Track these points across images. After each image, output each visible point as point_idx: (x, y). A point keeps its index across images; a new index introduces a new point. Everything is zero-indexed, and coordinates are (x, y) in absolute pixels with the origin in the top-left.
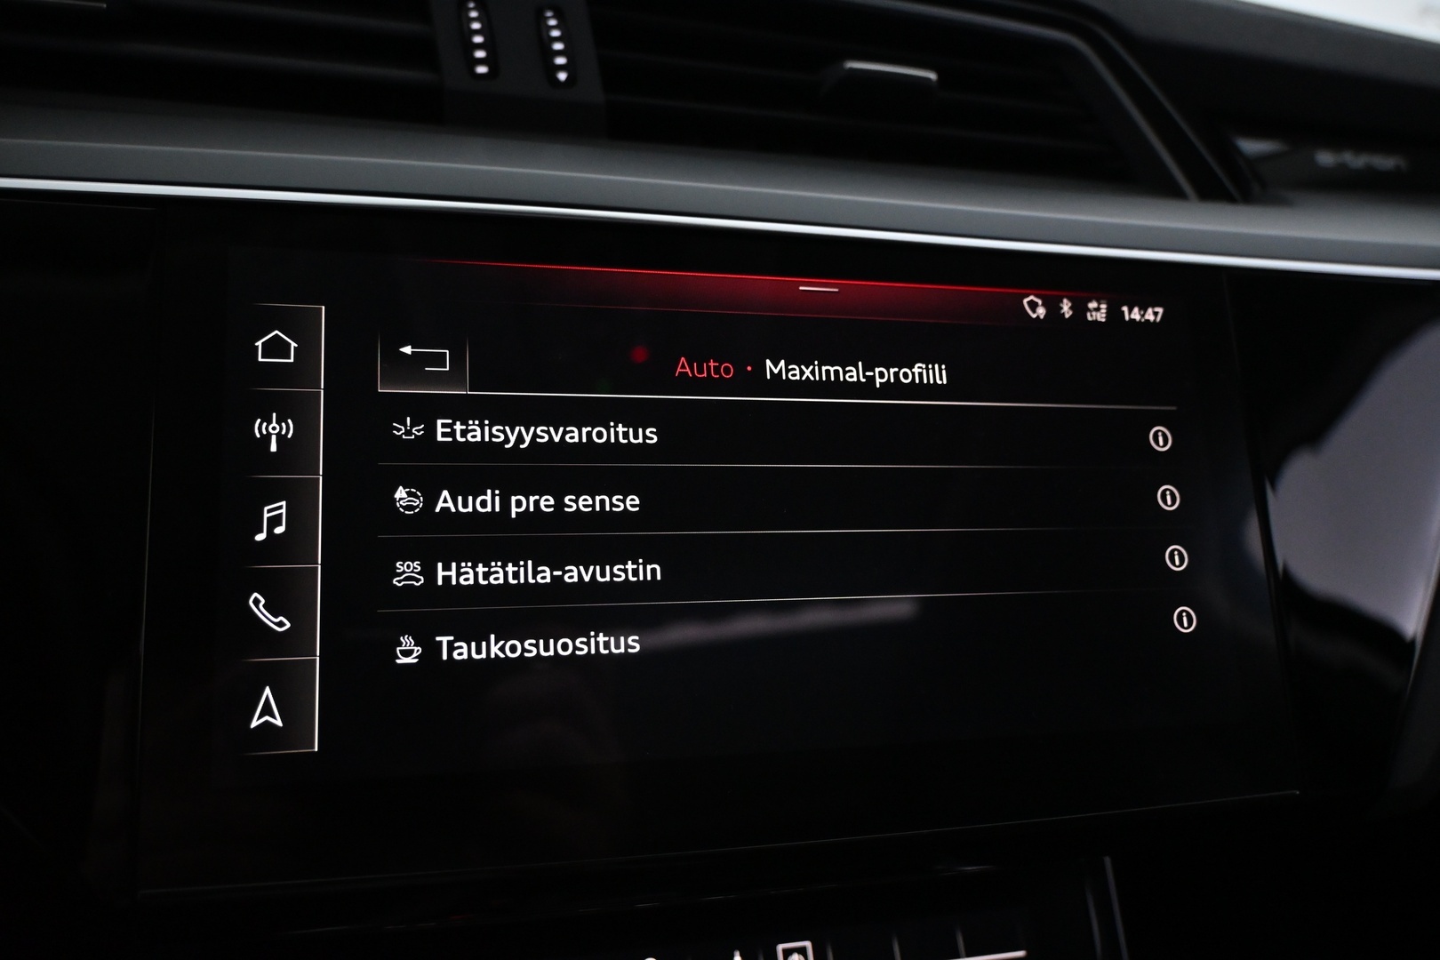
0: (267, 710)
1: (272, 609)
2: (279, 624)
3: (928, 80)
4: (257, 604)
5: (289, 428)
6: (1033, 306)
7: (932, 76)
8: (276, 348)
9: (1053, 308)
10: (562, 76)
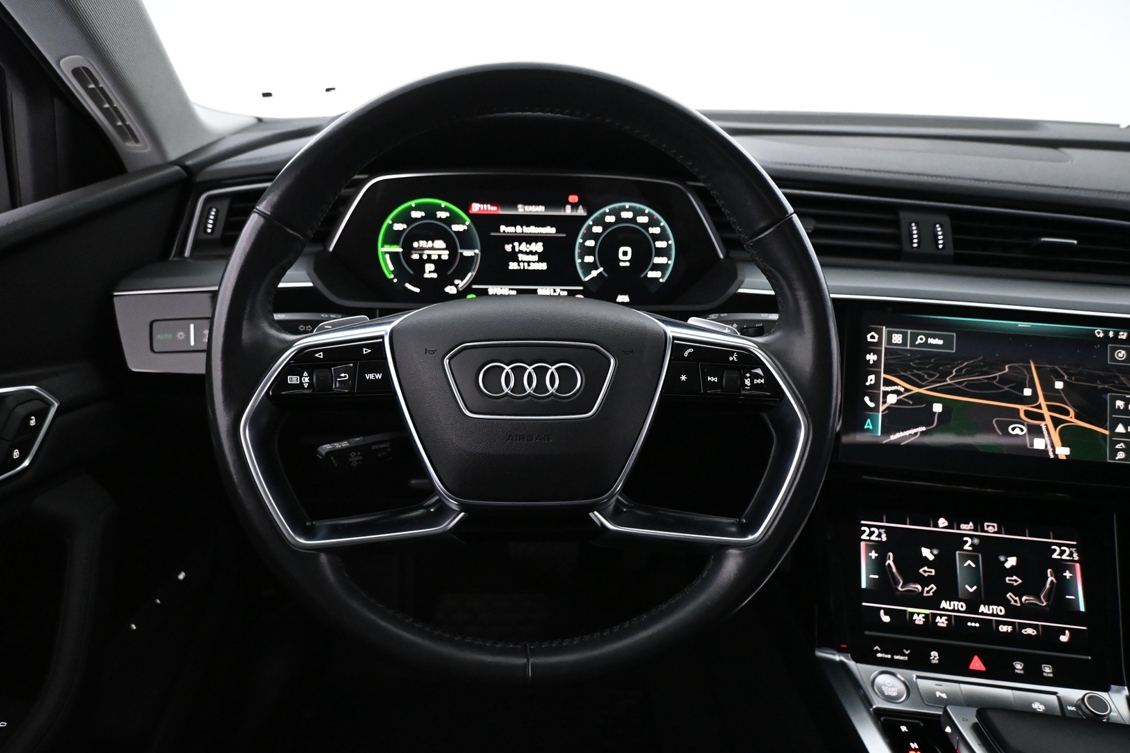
0: (868, 424)
1: (871, 401)
2: (872, 405)
3: (1074, 243)
4: (867, 399)
5: (875, 357)
6: (1099, 333)
7: (1075, 242)
8: (872, 337)
9: (1106, 333)
10: (941, 246)
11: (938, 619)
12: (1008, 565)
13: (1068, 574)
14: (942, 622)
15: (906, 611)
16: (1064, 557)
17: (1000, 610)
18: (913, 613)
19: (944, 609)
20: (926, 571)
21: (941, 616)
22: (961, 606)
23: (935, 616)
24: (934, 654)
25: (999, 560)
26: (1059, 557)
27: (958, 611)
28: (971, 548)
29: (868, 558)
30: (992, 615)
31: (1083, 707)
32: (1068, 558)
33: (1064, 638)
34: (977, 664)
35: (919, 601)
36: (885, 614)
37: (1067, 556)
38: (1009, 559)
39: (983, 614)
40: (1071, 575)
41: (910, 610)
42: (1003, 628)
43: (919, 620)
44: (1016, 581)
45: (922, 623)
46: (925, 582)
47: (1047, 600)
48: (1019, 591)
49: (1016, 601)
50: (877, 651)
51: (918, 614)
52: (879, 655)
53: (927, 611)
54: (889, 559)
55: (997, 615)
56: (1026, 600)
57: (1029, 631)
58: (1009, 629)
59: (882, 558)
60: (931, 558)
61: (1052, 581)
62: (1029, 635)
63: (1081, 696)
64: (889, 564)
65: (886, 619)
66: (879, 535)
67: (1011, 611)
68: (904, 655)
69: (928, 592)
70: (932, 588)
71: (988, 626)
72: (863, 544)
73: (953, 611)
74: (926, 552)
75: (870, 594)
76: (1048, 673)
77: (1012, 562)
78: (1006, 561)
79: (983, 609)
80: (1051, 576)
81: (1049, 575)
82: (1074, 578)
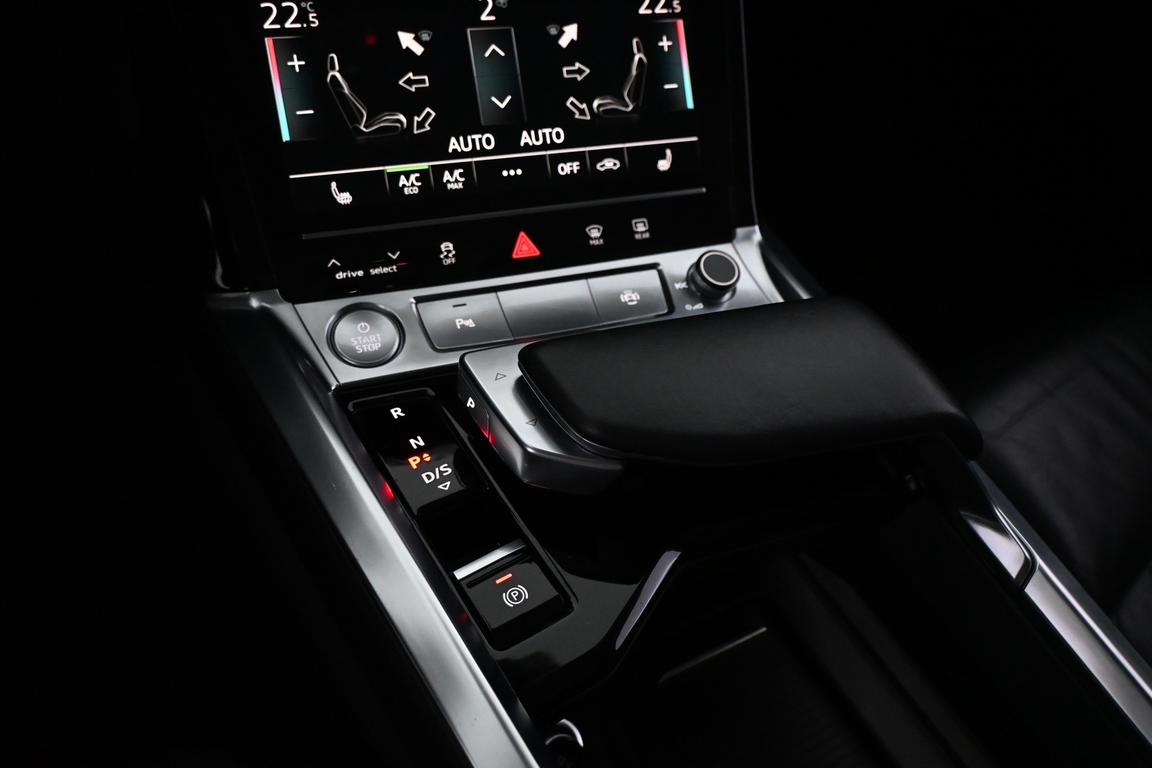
11: (447, 176)
12: (564, 42)
13: (665, 43)
14: (454, 181)
15: (383, 171)
16: (658, 10)
17: (555, 134)
18: (397, 175)
19: (456, 154)
20: (413, 82)
21: (451, 169)
22: (486, 140)
23: (439, 171)
24: (446, 246)
25: (548, 33)
26: (649, 12)
27: (484, 152)
28: (493, 18)
29: (285, 71)
30: (545, 146)
31: (698, 278)
32: (665, 11)
33: (664, 165)
34: (525, 247)
35: (406, 147)
36: (341, 190)
37: (663, 7)
38: (566, 29)
39: (527, 148)
40: (670, 43)
41: (391, 169)
42: (566, 169)
43: (410, 186)
44: (580, 71)
45: (416, 190)
46: (411, 105)
47: (634, 98)
48: (585, 92)
49: (582, 112)
50: (336, 269)
51: (407, 174)
52: (340, 276)
53: (424, 166)
54: (333, 68)
55: (554, 146)
56: (599, 106)
57: (609, 164)
58: (575, 166)
59: (316, 68)
60: (418, 50)
61: (640, 59)
62: (610, 170)
63: (695, 260)
64: (334, 77)
65: (344, 198)
66: (302, 17)
67: (576, 133)
68: (389, 262)
69: (421, 125)
70: (429, 114)
71: (538, 168)
72: (268, 42)
73: (474, 153)
74: (407, 40)
75: (301, 153)
76: (642, 233)
77: (570, 33)
78: (561, 33)
79: (525, 138)
80: (639, 51)
81: (635, 50)
82: (675, 48)
